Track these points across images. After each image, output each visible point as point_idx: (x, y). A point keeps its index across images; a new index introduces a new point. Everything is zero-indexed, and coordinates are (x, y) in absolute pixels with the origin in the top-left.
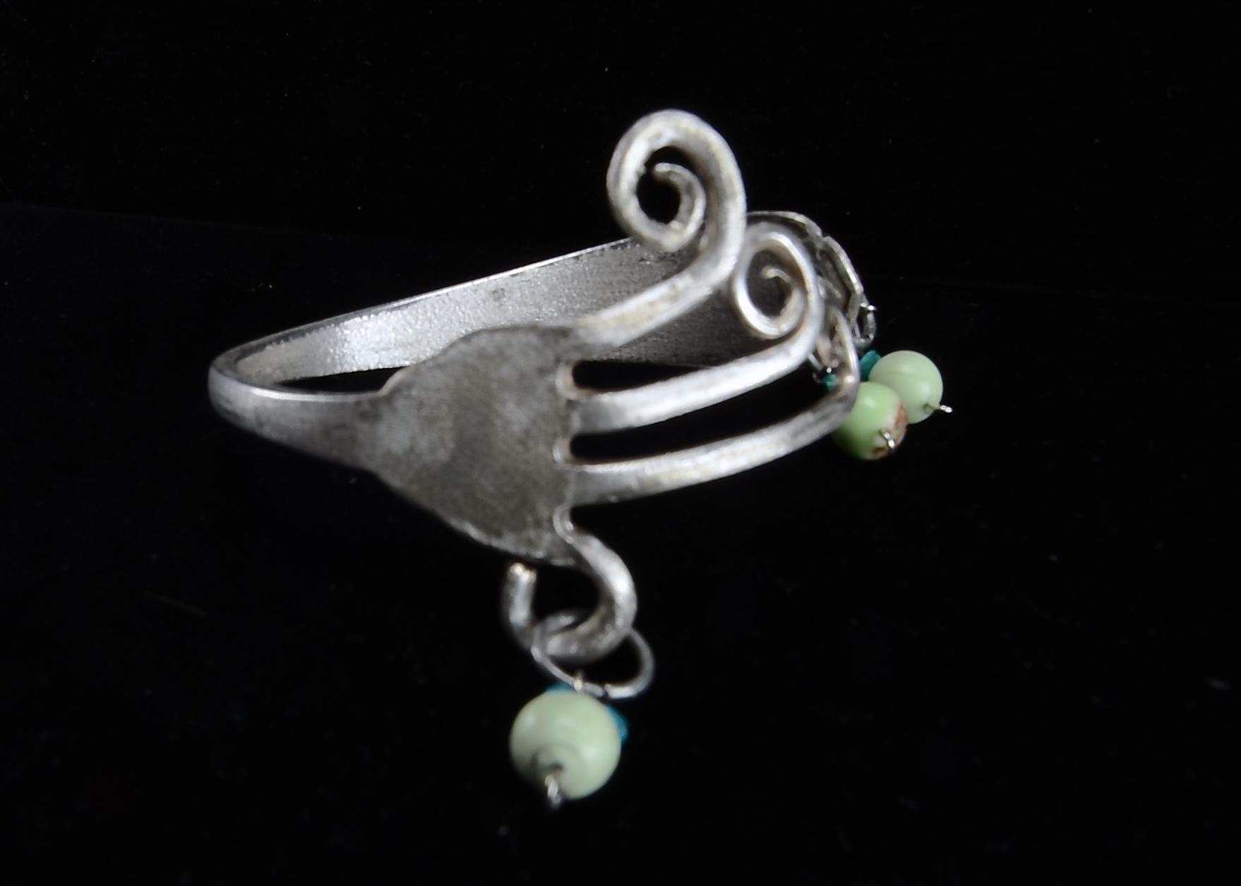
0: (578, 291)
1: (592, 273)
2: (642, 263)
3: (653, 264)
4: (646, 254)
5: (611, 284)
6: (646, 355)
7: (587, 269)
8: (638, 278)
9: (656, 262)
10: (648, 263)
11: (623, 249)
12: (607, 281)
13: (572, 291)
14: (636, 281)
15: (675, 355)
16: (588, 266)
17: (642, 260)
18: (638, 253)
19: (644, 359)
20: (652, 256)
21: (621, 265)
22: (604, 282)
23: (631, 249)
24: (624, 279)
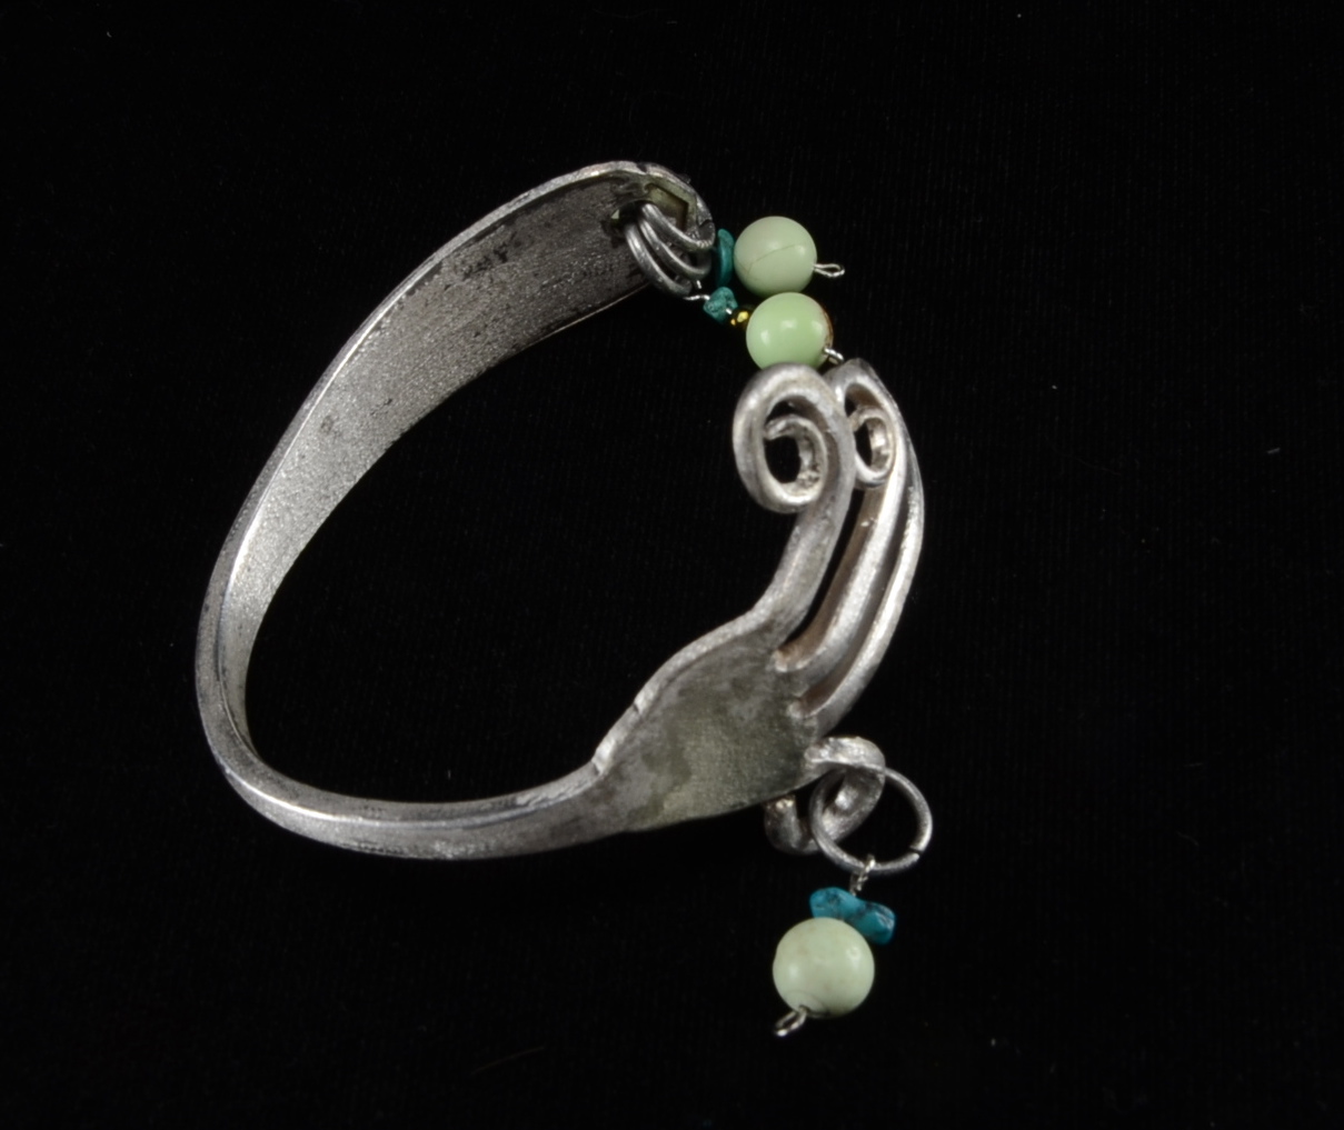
0: (396, 359)
1: (401, 333)
2: (449, 289)
3: (460, 283)
4: (449, 279)
5: (426, 329)
7: (393, 330)
8: (451, 305)
9: (463, 280)
10: (455, 286)
12: (420, 329)
13: (390, 363)
14: (449, 310)
15: (514, 347)
16: (394, 327)
17: (447, 287)
18: (440, 284)
20: (456, 278)
21: (427, 305)
22: (418, 333)
24: (437, 316)
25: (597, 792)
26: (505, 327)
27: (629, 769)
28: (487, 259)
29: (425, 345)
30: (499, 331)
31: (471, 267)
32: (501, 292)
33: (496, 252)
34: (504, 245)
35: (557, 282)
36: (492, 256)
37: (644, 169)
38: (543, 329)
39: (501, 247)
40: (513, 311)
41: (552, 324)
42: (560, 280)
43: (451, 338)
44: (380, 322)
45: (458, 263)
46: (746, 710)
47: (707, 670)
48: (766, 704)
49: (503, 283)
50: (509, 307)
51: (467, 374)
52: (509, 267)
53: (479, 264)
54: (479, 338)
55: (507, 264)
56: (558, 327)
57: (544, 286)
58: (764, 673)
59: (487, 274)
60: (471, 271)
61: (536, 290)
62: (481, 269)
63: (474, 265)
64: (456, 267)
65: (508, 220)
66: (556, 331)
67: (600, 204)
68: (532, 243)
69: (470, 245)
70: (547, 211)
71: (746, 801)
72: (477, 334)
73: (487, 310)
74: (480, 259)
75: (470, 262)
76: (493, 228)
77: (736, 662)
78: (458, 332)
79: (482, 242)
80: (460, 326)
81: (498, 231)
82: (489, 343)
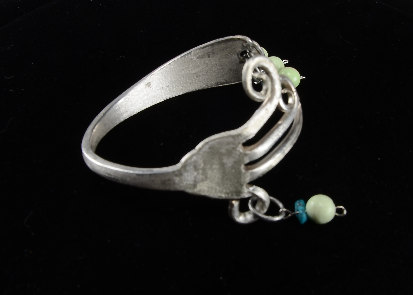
0: (173, 75)
1: (176, 68)
2: (192, 60)
3: (195, 60)
4: (193, 57)
5: (183, 70)
6: (198, 88)
7: (174, 67)
8: (192, 65)
9: (197, 59)
10: (194, 60)
11: (184, 57)
12: (182, 69)
13: (171, 75)
14: (191, 66)
15: (207, 85)
16: (175, 66)
17: (192, 59)
18: (190, 58)
19: (197, 89)
20: (195, 58)
21: (185, 63)
22: (181, 70)
23: (187, 57)
24: (187, 67)
25: (177, 173)
26: (205, 78)
27: (188, 168)
28: (204, 55)
29: (182, 74)
30: (203, 79)
31: (199, 56)
32: (206, 67)
33: (207, 54)
34: (210, 52)
35: (222, 69)
36: (206, 54)
37: (252, 41)
38: (216, 83)
39: (209, 53)
40: (208, 74)
41: (219, 83)
42: (223, 69)
43: (190, 75)
44: (171, 63)
45: (196, 53)
46: (229, 162)
47: (219, 143)
48: (235, 162)
49: (207, 64)
50: (207, 72)
51: (192, 88)
52: (210, 59)
53: (202, 56)
54: (197, 78)
55: (209, 58)
56: (220, 84)
57: (218, 69)
58: (236, 150)
59: (203, 59)
60: (199, 57)
61: (216, 69)
62: (202, 57)
63: (200, 56)
64: (195, 54)
65: (212, 45)
66: (219, 86)
67: (238, 48)
68: (218, 54)
69: (201, 49)
70: (223, 45)
71: (224, 196)
72: (197, 77)
73: (201, 70)
74: (203, 54)
75: (200, 54)
76: (208, 46)
77: (228, 143)
78: (192, 74)
79: (204, 49)
80: (193, 72)
81: (209, 47)
82: (200, 81)
